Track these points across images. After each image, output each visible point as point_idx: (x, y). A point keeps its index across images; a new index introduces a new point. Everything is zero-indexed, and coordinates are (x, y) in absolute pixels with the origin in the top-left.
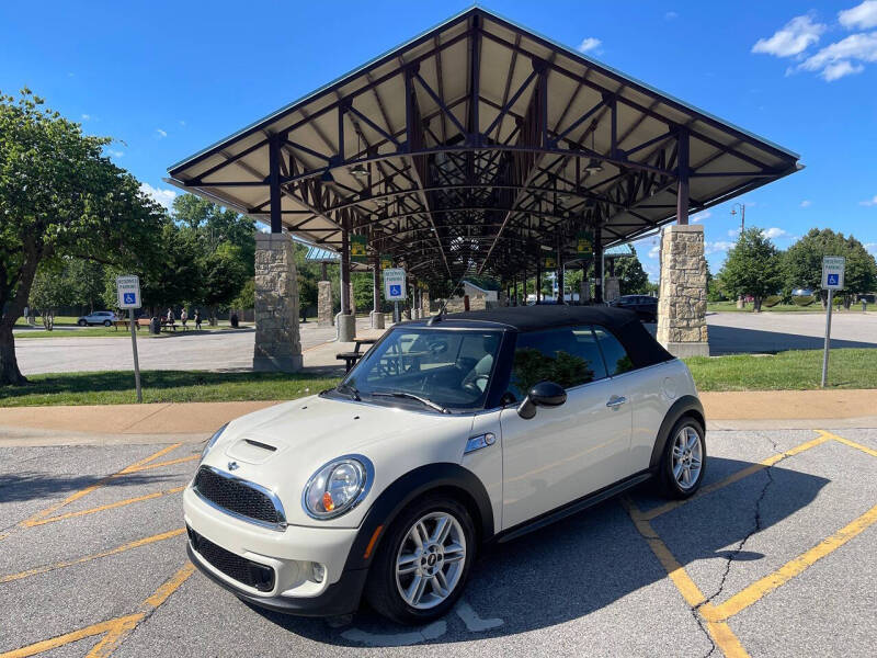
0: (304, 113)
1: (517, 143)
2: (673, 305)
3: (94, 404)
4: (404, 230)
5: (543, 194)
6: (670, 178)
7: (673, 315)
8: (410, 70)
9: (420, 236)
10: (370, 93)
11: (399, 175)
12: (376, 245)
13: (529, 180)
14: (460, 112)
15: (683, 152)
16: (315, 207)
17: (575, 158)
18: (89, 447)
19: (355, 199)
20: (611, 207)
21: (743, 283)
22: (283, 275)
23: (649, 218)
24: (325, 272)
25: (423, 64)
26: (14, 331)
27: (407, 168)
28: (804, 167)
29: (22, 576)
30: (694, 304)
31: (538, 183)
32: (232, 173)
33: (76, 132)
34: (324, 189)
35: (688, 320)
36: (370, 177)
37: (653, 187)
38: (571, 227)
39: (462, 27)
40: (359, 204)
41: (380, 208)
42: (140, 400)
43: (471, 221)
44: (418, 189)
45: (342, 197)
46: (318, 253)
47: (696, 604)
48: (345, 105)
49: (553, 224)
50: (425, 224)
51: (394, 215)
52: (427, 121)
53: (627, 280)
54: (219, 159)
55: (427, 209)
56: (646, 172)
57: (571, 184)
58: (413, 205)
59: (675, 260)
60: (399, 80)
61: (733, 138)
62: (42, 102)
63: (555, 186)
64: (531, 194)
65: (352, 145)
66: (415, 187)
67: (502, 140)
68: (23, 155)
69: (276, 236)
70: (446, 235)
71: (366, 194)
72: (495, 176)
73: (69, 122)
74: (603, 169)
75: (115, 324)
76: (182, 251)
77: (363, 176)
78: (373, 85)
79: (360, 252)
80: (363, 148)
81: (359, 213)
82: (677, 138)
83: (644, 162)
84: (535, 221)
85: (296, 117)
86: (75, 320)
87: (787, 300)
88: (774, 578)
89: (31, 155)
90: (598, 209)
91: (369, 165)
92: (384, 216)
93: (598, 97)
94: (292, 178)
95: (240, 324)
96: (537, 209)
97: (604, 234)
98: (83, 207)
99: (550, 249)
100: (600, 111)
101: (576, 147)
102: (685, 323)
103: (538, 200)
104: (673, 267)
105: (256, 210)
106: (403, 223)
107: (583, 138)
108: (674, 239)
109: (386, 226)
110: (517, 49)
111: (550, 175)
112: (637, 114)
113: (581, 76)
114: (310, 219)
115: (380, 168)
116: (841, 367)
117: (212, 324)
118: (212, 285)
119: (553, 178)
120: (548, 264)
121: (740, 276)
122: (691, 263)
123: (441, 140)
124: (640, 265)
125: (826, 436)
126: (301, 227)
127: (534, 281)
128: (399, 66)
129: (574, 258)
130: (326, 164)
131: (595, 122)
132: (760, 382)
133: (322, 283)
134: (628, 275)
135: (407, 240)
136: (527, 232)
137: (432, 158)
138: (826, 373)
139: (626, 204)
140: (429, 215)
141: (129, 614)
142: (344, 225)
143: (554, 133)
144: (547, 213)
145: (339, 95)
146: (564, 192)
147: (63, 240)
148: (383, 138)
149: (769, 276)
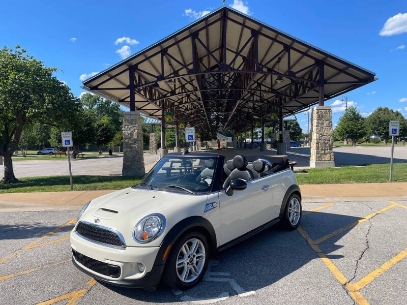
0: (145, 56)
1: (243, 69)
2: (317, 143)
3: (51, 191)
4: (190, 109)
5: (254, 92)
6: (315, 84)
7: (318, 148)
8: (194, 35)
9: (197, 112)
10: (175, 46)
11: (188, 84)
12: (177, 117)
13: (249, 86)
14: (217, 54)
15: (321, 72)
16: (150, 99)
17: (270, 76)
18: (51, 211)
19: (168, 95)
20: (287, 98)
21: (347, 132)
22: (136, 131)
23: (304, 103)
24: (152, 129)
25: (200, 33)
26: (12, 158)
27: (192, 81)
28: (378, 79)
29: (27, 272)
30: (327, 143)
31: (253, 87)
32: (112, 84)
33: (41, 66)
34: (153, 91)
35: (325, 150)
36: (175, 85)
37: (307, 89)
38: (268, 107)
39: (218, 16)
40: (169, 97)
41: (179, 99)
42: (72, 189)
43: (221, 105)
44: (197, 90)
45: (162, 94)
46: (150, 120)
47: (344, 283)
48: (164, 52)
49: (259, 106)
50: (199, 106)
51: (186, 102)
52: (201, 59)
53: (292, 131)
54: (106, 77)
55: (201, 100)
56: (304, 82)
57: (268, 87)
58: (194, 98)
59: (318, 123)
60: (189, 40)
61: (344, 66)
62: (25, 52)
63: (260, 88)
64: (249, 92)
65: (167, 70)
66: (196, 89)
67: (236, 67)
68: (17, 76)
69: (133, 113)
70: (209, 111)
71: (173, 93)
72: (232, 84)
73: (38, 61)
74: (283, 81)
75: (55, 154)
76: (87, 120)
77: (172, 85)
78: (177, 43)
79: (170, 120)
80: (172, 72)
81: (169, 102)
82: (318, 66)
83: (303, 77)
84: (251, 105)
85: (142, 58)
86: (36, 152)
87: (368, 140)
88: (378, 270)
89: (21, 76)
90: (281, 99)
91: (175, 79)
92: (181, 103)
93: (281, 47)
94: (139, 86)
95: (113, 153)
96: (252, 99)
97: (283, 110)
98: (45, 100)
99: (258, 118)
100: (282, 54)
101: (271, 71)
102: (323, 152)
103: (252, 95)
104: (317, 126)
105: (122, 101)
106: (189, 106)
107: (274, 66)
108: (318, 113)
109: (181, 108)
110: (244, 25)
111: (258, 83)
112: (300, 55)
113: (274, 37)
114: (147, 105)
115: (179, 81)
116: (397, 172)
117: (100, 154)
118: (100, 135)
119: (259, 85)
120: (257, 124)
121: (346, 130)
122: (326, 123)
123: (207, 67)
124: (299, 125)
125: (394, 204)
126: (142, 109)
127: (249, 133)
128: (189, 34)
129: (269, 122)
130: (156, 79)
131: (280, 59)
132: (360, 179)
133: (151, 134)
134: (293, 129)
135: (191, 114)
136: (246, 110)
137: (203, 76)
138: (391, 175)
139: (294, 97)
140: (202, 102)
141: (80, 289)
142: (163, 107)
143: (261, 64)
144: (257, 101)
145: (161, 47)
146: (265, 91)
147: (35, 115)
148: (182, 67)
149: (359, 129)
